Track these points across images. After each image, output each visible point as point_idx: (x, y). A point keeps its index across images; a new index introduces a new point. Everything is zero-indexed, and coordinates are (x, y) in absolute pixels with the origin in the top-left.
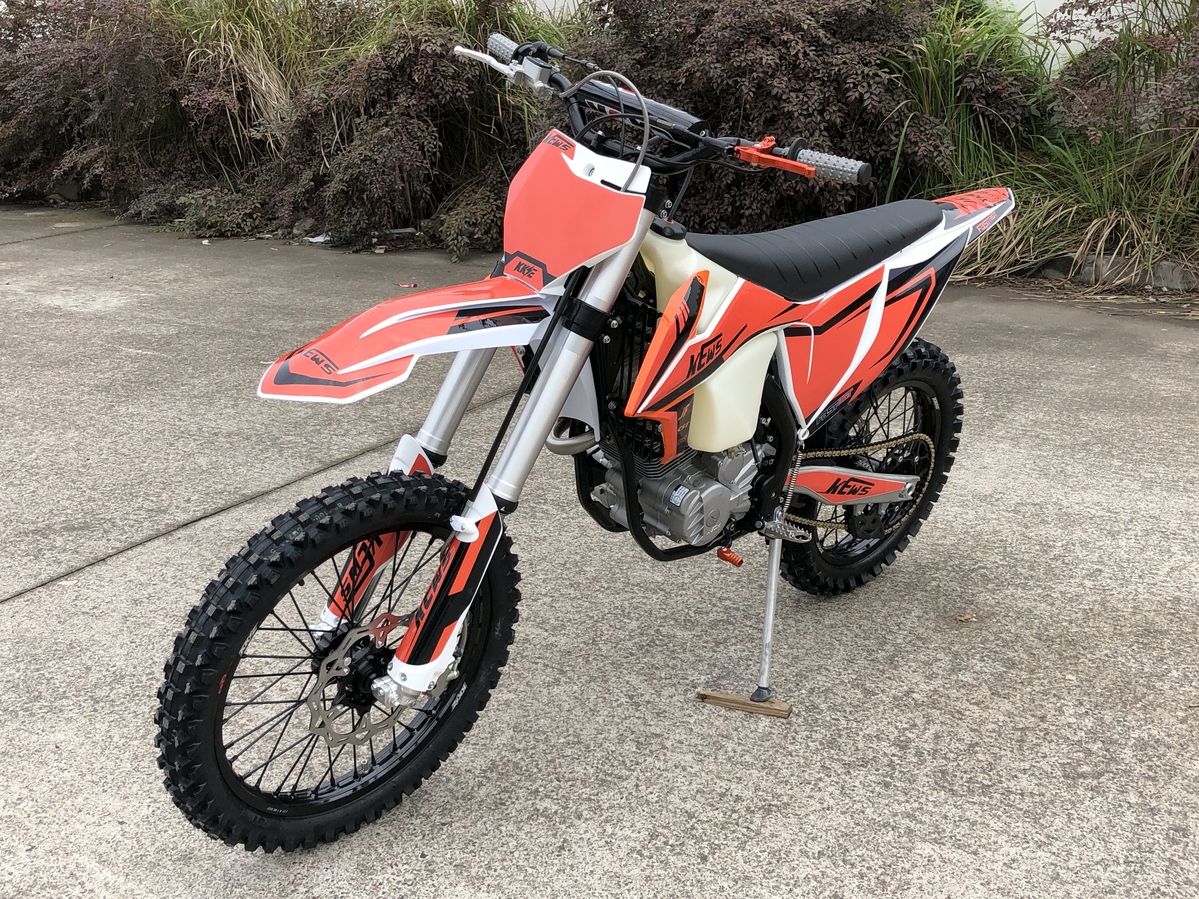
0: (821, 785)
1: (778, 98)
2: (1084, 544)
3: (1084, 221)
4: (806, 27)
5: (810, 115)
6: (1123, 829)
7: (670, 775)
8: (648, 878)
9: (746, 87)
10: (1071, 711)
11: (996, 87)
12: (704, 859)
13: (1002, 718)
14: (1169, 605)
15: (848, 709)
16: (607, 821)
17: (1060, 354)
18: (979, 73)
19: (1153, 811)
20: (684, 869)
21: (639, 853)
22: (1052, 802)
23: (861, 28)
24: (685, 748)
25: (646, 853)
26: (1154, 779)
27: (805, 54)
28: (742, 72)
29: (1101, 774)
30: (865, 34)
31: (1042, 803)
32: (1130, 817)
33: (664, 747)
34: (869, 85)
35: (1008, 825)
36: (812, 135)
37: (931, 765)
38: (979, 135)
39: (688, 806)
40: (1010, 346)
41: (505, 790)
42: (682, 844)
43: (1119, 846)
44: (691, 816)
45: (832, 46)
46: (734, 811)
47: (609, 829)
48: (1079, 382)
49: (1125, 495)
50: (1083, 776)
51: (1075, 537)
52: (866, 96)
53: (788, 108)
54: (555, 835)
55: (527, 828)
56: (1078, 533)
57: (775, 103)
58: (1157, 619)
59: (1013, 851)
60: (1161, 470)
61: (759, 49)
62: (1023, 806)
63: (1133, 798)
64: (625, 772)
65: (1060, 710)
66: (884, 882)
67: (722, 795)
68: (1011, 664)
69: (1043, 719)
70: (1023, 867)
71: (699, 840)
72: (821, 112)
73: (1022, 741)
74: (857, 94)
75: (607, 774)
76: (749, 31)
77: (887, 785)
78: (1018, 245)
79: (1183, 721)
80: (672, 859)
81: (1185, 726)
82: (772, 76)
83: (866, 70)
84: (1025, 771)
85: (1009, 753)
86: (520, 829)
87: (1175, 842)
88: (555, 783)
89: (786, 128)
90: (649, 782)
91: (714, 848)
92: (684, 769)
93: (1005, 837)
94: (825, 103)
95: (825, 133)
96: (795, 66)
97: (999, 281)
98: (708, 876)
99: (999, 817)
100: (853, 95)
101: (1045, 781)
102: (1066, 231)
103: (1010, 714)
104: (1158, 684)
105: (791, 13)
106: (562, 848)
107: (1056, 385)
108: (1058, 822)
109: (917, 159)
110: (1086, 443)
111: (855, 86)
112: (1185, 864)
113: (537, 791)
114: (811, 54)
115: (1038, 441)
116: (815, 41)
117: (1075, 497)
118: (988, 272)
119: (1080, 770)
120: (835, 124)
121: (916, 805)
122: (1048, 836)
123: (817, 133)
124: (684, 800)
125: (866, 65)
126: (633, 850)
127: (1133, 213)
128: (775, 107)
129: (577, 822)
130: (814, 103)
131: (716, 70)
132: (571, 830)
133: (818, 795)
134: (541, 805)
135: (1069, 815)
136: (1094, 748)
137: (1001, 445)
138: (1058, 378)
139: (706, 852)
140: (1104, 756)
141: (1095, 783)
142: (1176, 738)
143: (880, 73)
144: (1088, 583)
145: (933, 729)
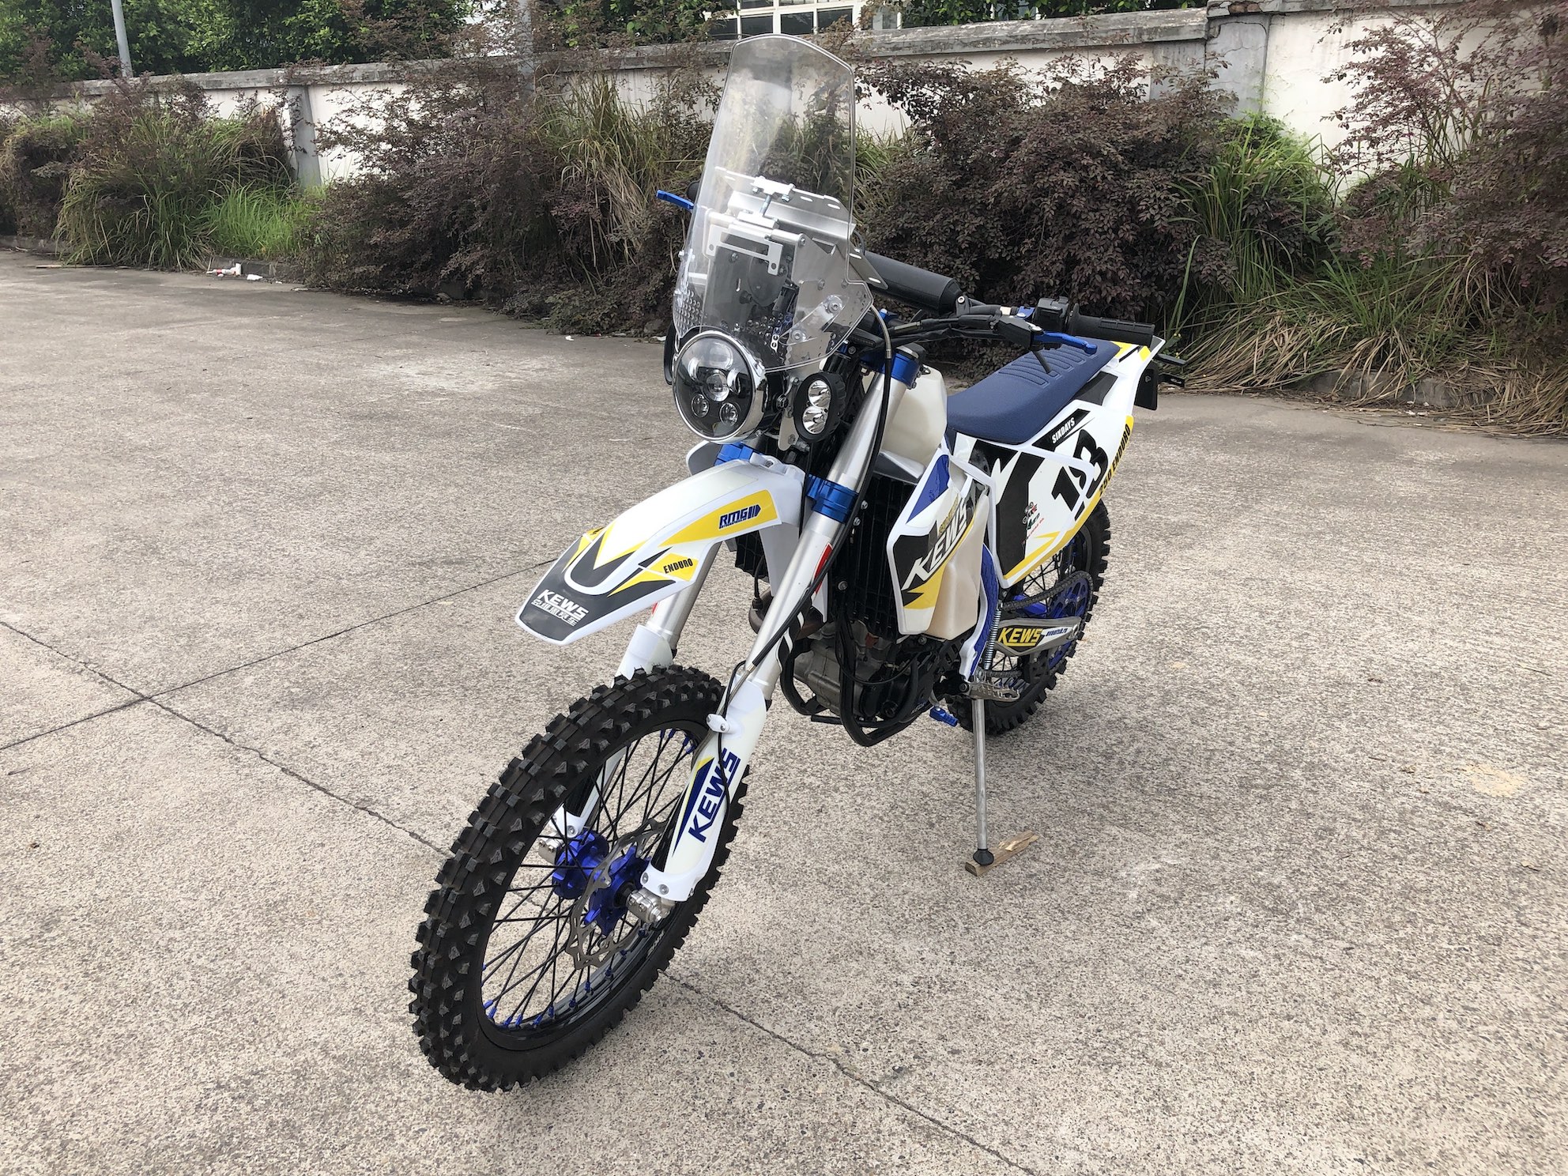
0: (1035, 780)
1: (1077, 216)
2: (1298, 613)
3: (1355, 340)
4: (1105, 153)
5: (1105, 233)
6: (1280, 826)
7: (913, 766)
8: (885, 836)
9: (1048, 206)
10: (1257, 739)
11: (1277, 215)
12: (932, 825)
13: (1196, 741)
14: (1362, 663)
15: (1068, 728)
16: (858, 795)
17: (1314, 457)
18: (1263, 201)
19: (1309, 815)
20: (914, 831)
21: (881, 818)
22: (1225, 804)
23: (1157, 156)
24: (928, 747)
25: (886, 819)
26: (1315, 792)
27: (1104, 178)
28: (1045, 192)
29: (1271, 787)
30: (1160, 161)
31: (1216, 804)
32: (1288, 818)
33: (911, 746)
34: (1160, 208)
35: (1185, 818)
36: (1106, 251)
37: (1129, 771)
38: (1262, 258)
39: (924, 789)
40: (1270, 448)
41: (781, 769)
42: (916, 814)
43: (1273, 838)
44: (925, 795)
45: (1128, 172)
46: (961, 794)
47: (859, 801)
48: (1325, 481)
49: (1345, 576)
50: (1256, 787)
51: (1292, 607)
52: (1157, 218)
53: (1084, 225)
54: (815, 802)
55: (794, 795)
56: (1295, 604)
57: (1075, 221)
58: (1348, 674)
59: (1185, 836)
60: (1382, 557)
61: (1062, 172)
62: (1201, 805)
63: (1294, 805)
64: (877, 762)
65: (1248, 739)
66: (1074, 851)
67: (953, 783)
68: (1215, 702)
69: (1231, 744)
70: (1191, 848)
71: (929, 812)
72: (1115, 231)
73: (1209, 759)
74: (1148, 216)
75: (861, 762)
76: (1052, 157)
77: (1089, 784)
78: (1291, 360)
79: (1351, 752)
80: (906, 824)
81: (1352, 756)
82: (1073, 197)
83: (1158, 194)
84: (1207, 781)
85: (1196, 767)
86: (788, 796)
87: (1321, 838)
88: (821, 766)
89: (1083, 244)
90: (895, 770)
91: (940, 819)
92: (925, 762)
93: (1181, 826)
94: (1119, 222)
95: (1118, 249)
96: (1095, 188)
97: (1272, 392)
98: (934, 838)
99: (1178, 812)
100: (1144, 217)
101: (1223, 789)
102: (1337, 349)
103: (1204, 739)
104: (1337, 724)
105: (1093, 141)
106: (820, 811)
107: (1305, 483)
108: (1227, 818)
109: (1202, 277)
110: (1320, 532)
111: (1148, 209)
112: (1325, 854)
113: (805, 770)
114: (1109, 177)
115: (1277, 528)
116: (1114, 166)
117: (1300, 576)
118: (1262, 383)
119: (1254, 782)
120: (1127, 241)
121: (1111, 799)
122: (1216, 828)
123: (1111, 249)
124: (922, 784)
125: (1158, 189)
126: (876, 816)
127: (1401, 333)
128: (1074, 225)
129: (834, 794)
130: (1108, 222)
131: (1022, 191)
132: (829, 799)
133: (1031, 787)
134: (807, 781)
135: (1237, 814)
136: (1270, 767)
137: (1243, 531)
138: (1307, 477)
139: (934, 820)
140: (1277, 774)
141: (1264, 792)
142: (1342, 764)
143: (1170, 196)
144: (1295, 644)
145: (1136, 745)
